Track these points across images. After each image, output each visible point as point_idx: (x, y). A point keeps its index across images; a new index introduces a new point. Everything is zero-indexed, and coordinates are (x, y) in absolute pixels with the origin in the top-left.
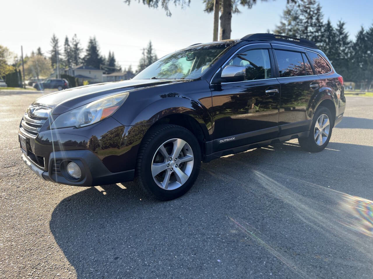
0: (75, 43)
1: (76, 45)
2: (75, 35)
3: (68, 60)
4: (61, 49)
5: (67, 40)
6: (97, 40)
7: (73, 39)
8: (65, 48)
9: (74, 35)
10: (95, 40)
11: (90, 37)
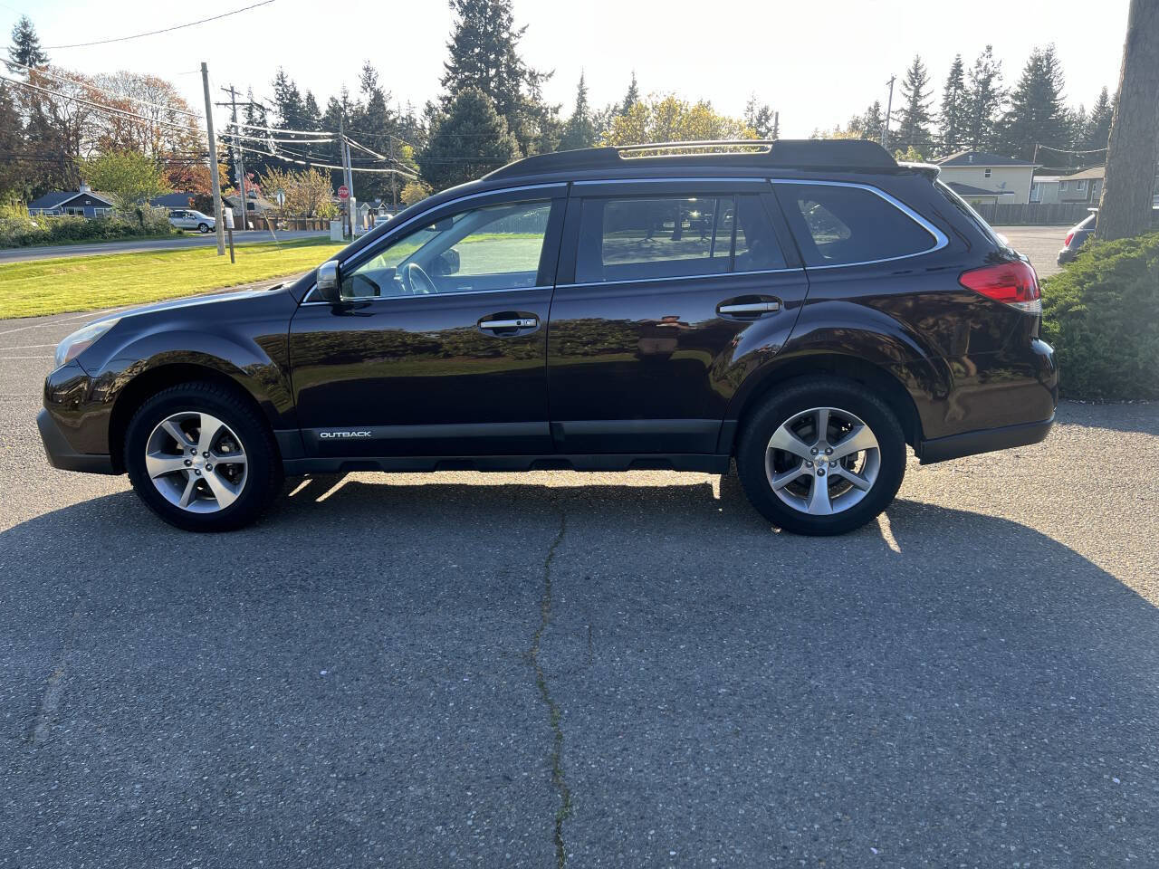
0: (981, 77)
1: (986, 83)
2: (989, 48)
3: (951, 135)
4: (934, 99)
5: (957, 70)
6: (1057, 56)
7: (979, 64)
8: (947, 96)
9: (984, 49)
10: (1048, 57)
11: (1036, 50)
